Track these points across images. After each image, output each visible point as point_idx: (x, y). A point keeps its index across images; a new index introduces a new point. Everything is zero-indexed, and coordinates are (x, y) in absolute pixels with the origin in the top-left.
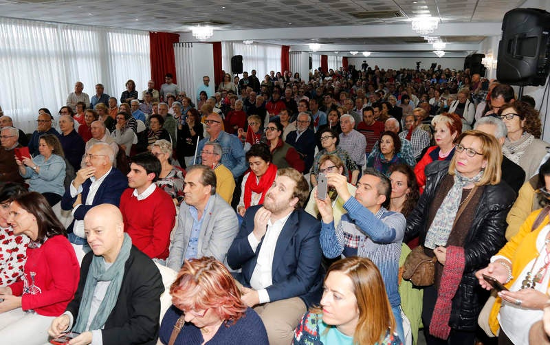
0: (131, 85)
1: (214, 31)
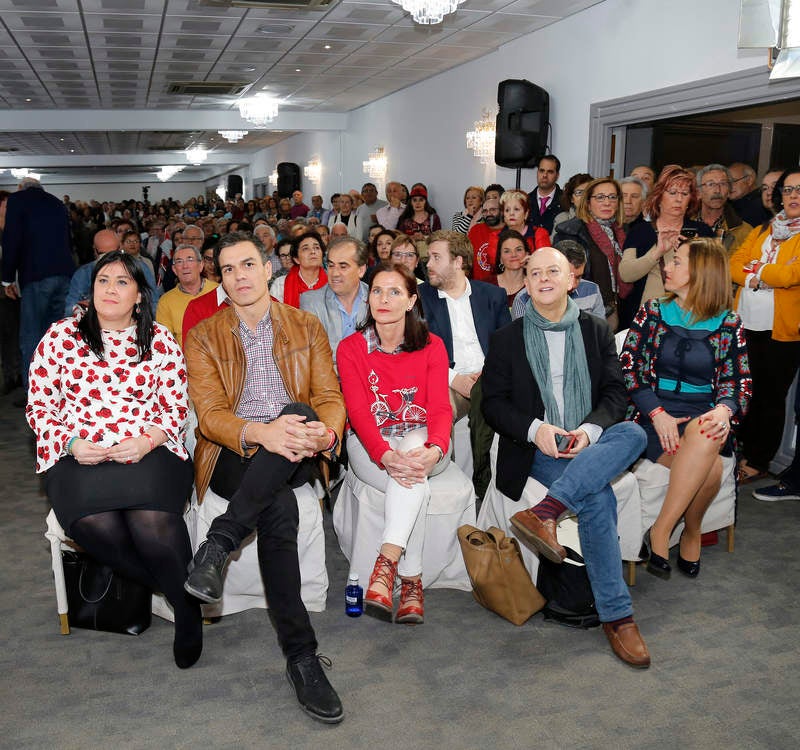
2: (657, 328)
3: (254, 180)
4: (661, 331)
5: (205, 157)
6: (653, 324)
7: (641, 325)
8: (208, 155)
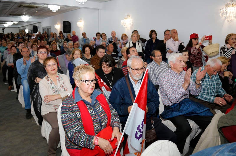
3: (43, 27)
5: (28, 19)
8: (29, 18)
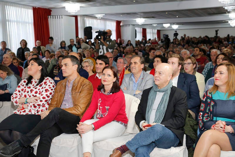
0: (24, 43)
1: (81, 7)
2: (210, 102)
4: (212, 104)
6: (209, 100)
7: (204, 100)
